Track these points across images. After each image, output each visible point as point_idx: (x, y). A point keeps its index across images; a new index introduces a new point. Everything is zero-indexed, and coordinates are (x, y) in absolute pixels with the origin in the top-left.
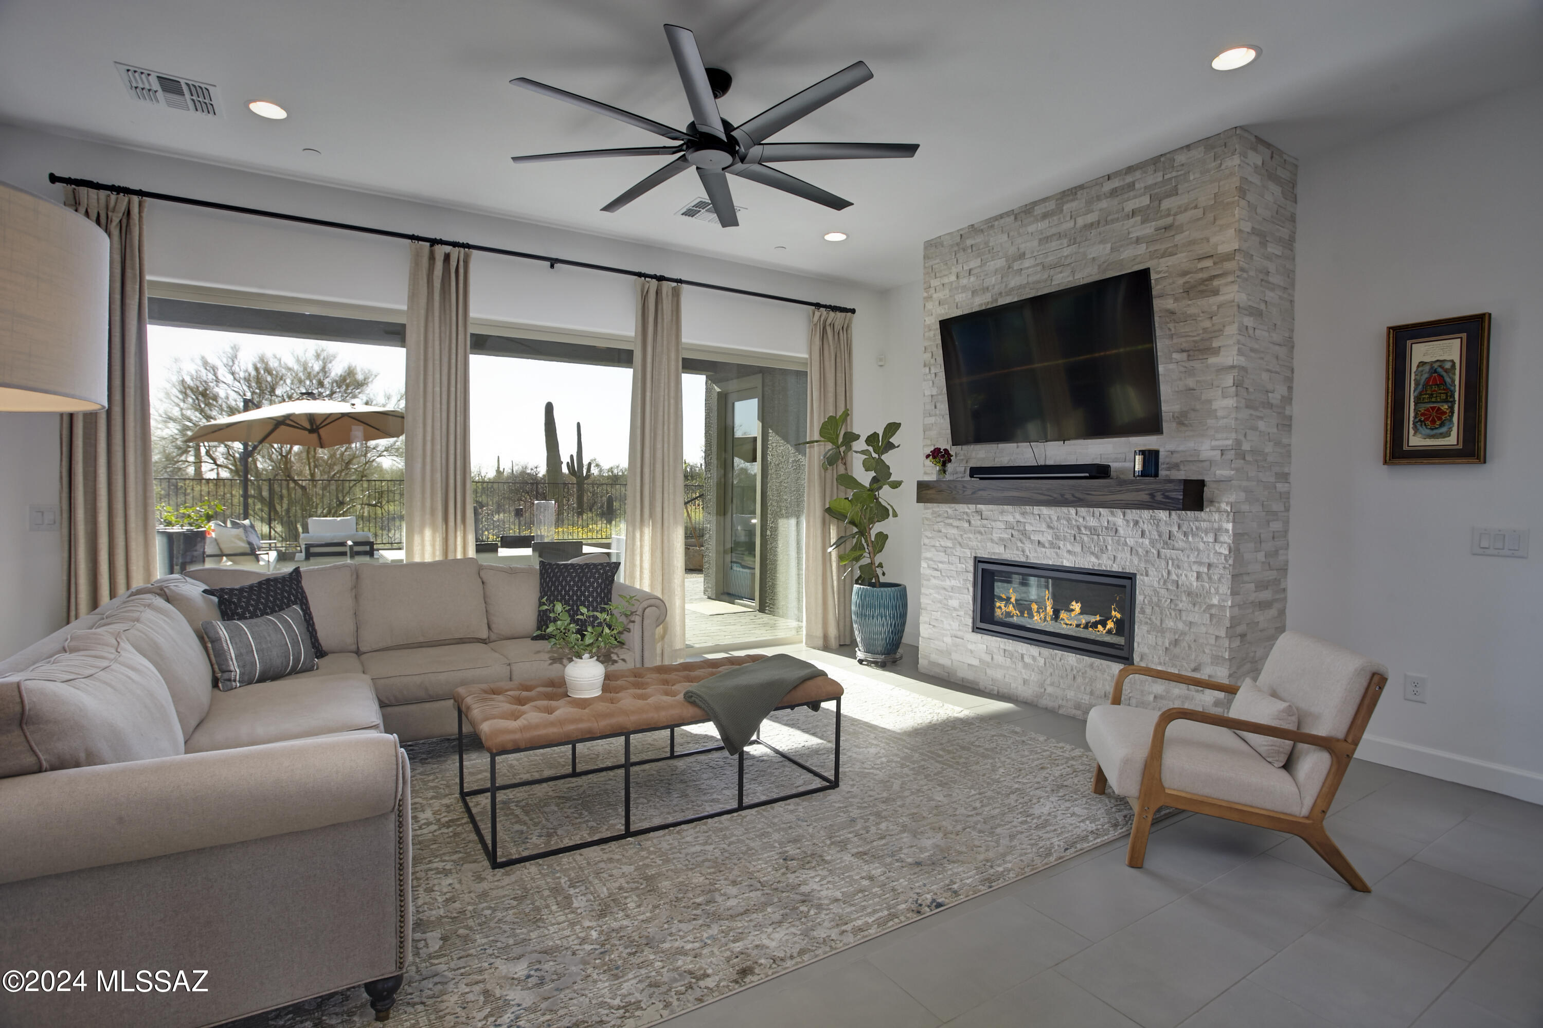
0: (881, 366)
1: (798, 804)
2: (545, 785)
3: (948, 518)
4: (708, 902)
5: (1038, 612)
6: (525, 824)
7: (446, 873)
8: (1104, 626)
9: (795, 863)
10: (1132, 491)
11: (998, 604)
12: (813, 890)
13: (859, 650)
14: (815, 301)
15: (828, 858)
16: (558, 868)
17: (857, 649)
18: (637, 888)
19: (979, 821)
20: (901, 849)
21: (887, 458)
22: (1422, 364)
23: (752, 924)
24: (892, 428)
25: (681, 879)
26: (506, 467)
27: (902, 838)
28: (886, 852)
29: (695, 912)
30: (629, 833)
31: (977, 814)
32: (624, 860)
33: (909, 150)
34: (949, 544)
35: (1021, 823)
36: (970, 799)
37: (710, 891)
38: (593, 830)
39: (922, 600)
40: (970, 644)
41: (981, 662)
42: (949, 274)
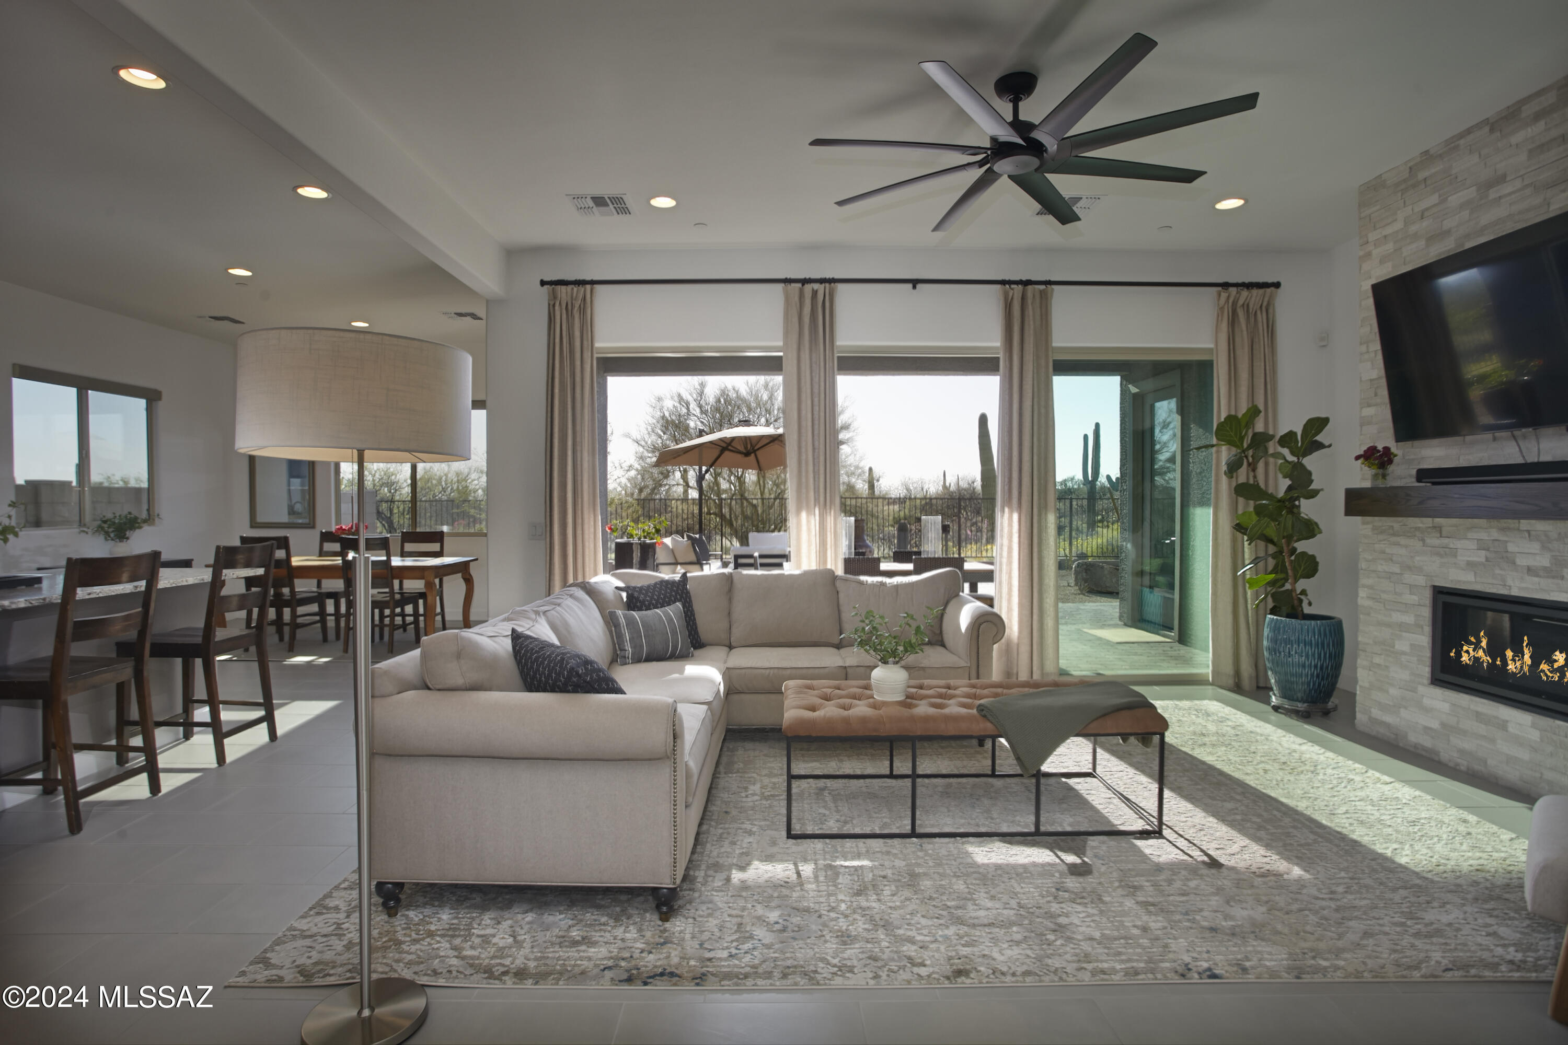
0: (1324, 346)
1: (1104, 843)
2: (862, 781)
3: (1394, 535)
4: (958, 907)
5: (1514, 660)
6: (830, 809)
7: (750, 833)
9: (1066, 895)
11: (1465, 648)
12: (1071, 924)
13: (1275, 695)
15: (1107, 899)
16: (839, 849)
17: (1271, 693)
18: (899, 881)
19: (1330, 907)
20: (1201, 910)
21: (1309, 462)
23: (990, 936)
24: (1317, 424)
25: (943, 883)
26: (951, 480)
27: (1209, 900)
28: (1179, 909)
29: (941, 912)
30: (913, 834)
31: (1331, 899)
32: (900, 856)
33: (1248, 102)
34: (1396, 569)
35: (1395, 924)
36: (1333, 881)
37: (965, 899)
38: (885, 825)
39: (1360, 639)
40: (1426, 701)
41: (1443, 725)
42: (1393, 221)
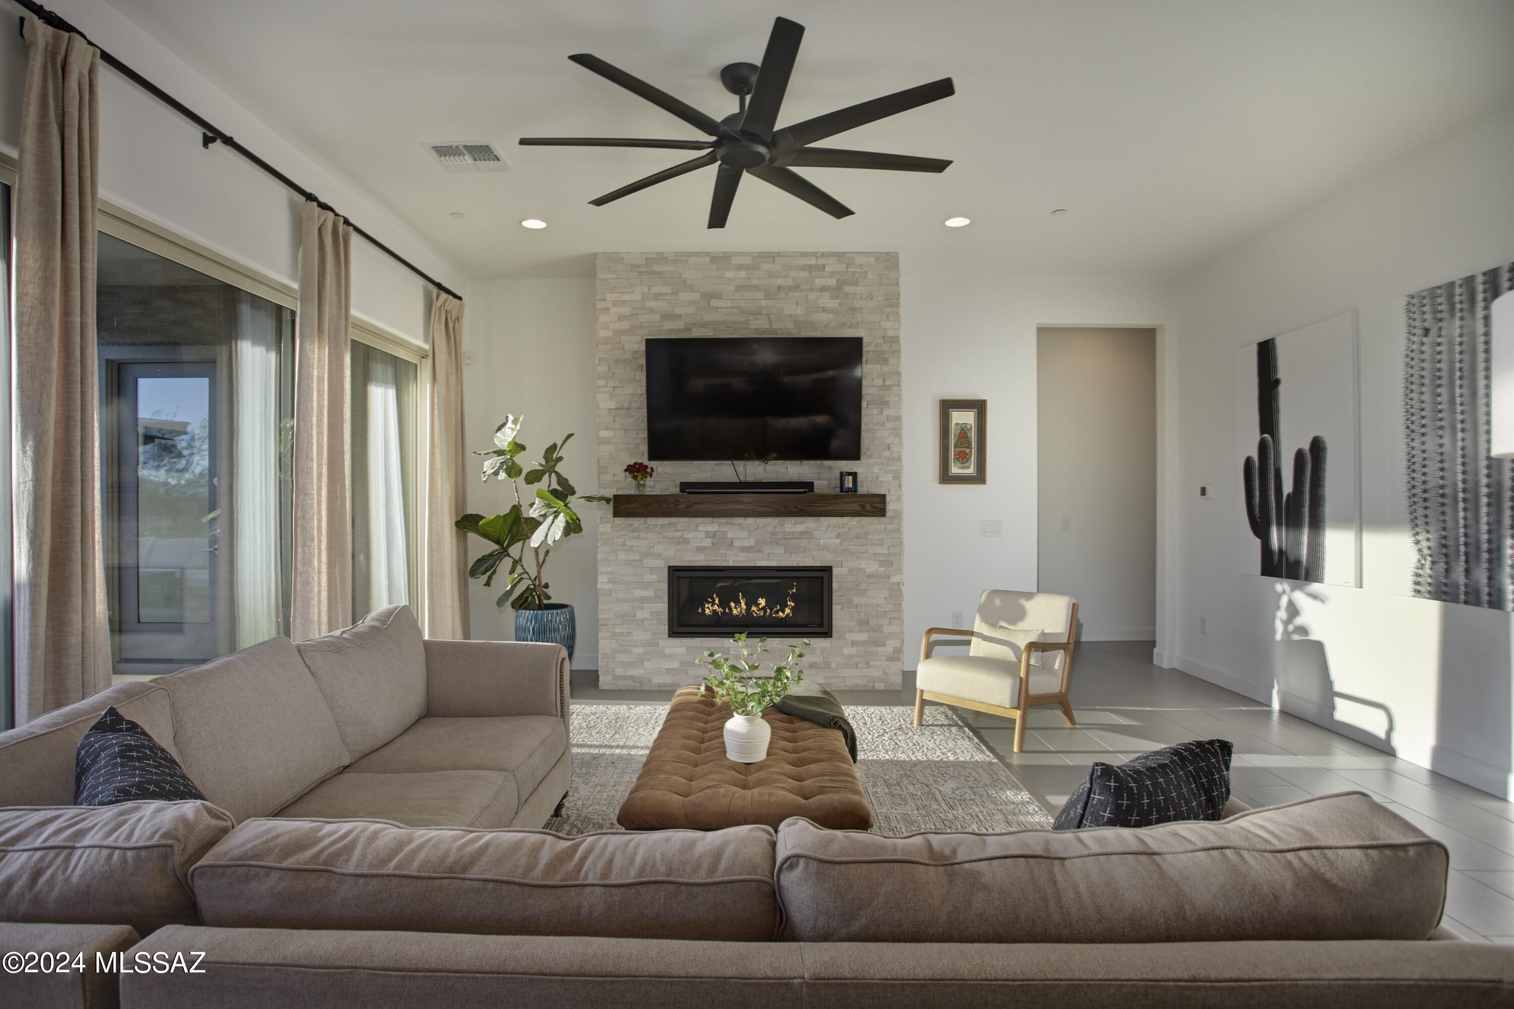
5: (736, 608)
8: (783, 612)
10: (846, 503)
11: (706, 606)
14: (437, 280)
22: (957, 424)
34: (637, 557)
39: (600, 616)
40: (668, 651)
41: (682, 664)
42: (630, 292)
